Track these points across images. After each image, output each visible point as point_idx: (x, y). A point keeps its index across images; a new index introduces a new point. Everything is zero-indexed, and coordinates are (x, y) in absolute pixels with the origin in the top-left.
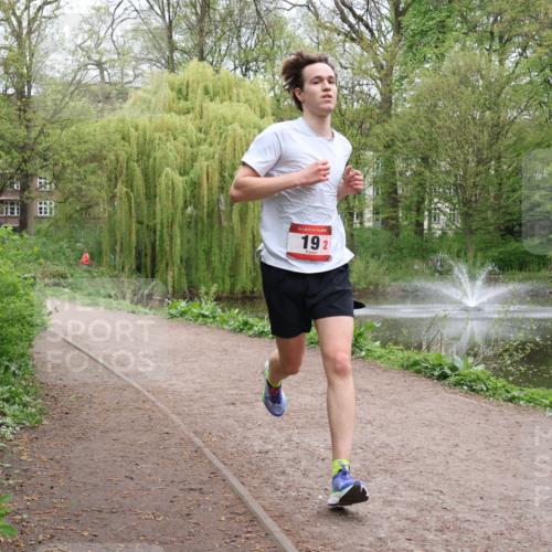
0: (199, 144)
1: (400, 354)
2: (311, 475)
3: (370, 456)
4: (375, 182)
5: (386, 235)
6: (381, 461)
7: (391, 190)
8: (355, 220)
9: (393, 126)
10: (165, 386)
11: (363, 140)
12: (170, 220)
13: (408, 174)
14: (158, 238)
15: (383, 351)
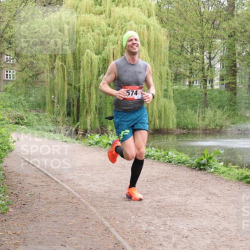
0: (108, 34)
1: (237, 171)
2: (178, 247)
3: (217, 236)
4: (221, 60)
5: (227, 94)
6: (224, 239)
7: (232, 65)
8: (208, 84)
9: (235, 23)
10: (86, 188)
11: (215, 32)
12: (89, 83)
13: (244, 54)
14: (81, 94)
15: (225, 169)
